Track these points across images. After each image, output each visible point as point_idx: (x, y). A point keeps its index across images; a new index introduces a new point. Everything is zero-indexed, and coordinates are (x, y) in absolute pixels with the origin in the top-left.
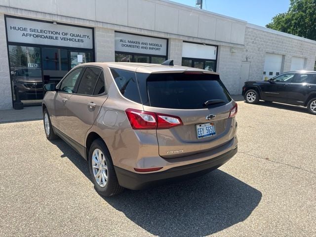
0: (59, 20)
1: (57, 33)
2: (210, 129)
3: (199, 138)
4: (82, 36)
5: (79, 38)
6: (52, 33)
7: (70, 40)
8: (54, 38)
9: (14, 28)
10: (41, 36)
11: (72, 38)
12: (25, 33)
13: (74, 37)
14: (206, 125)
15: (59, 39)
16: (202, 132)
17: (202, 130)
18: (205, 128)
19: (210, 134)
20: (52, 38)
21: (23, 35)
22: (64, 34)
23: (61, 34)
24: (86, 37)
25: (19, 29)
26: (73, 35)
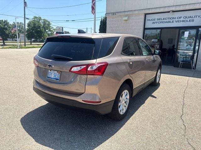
0: (174, 9)
1: (173, 18)
2: (56, 75)
3: (47, 78)
4: (193, 17)
5: (190, 19)
6: (170, 19)
7: (183, 21)
8: (171, 22)
9: (149, 20)
10: (163, 22)
11: (184, 19)
12: (154, 21)
13: (186, 19)
14: (55, 71)
15: (175, 22)
16: (51, 75)
17: (51, 73)
18: (53, 73)
19: (55, 79)
20: (170, 22)
21: (153, 23)
22: (178, 18)
23: (176, 18)
24: (197, 17)
25: (151, 20)
26: (186, 17)
